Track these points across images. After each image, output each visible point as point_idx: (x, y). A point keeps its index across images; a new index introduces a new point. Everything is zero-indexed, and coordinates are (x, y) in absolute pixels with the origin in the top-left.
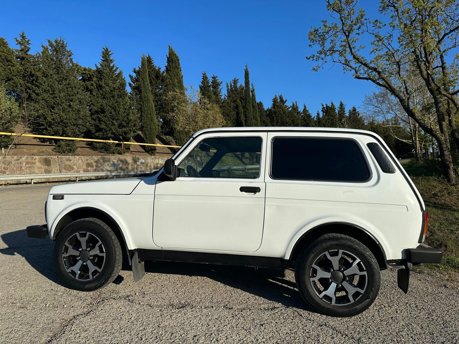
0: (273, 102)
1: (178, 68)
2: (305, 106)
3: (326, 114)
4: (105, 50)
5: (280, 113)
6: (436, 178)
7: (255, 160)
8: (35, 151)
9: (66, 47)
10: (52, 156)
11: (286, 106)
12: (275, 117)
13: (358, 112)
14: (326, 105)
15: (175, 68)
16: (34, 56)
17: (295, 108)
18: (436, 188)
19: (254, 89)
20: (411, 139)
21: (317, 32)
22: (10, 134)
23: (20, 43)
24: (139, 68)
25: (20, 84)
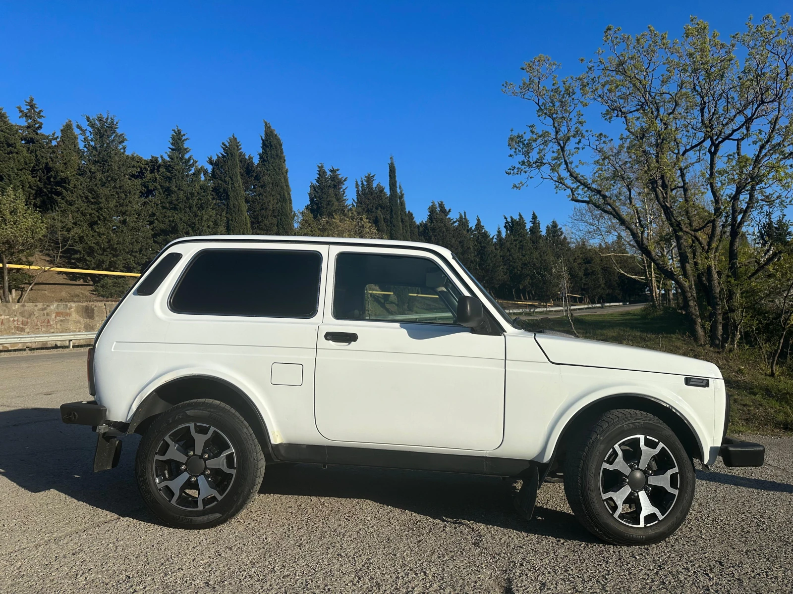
0: (429, 212)
1: (280, 158)
2: (479, 220)
3: (511, 232)
4: (176, 133)
5: (440, 231)
6: (680, 337)
7: (406, 307)
8: (64, 294)
9: (116, 128)
10: (96, 303)
11: (449, 218)
12: (433, 237)
13: (561, 229)
14: (511, 217)
15: (276, 157)
16: (49, 136)
17: (463, 222)
18: (680, 349)
19: (403, 194)
20: (644, 275)
21: (520, 139)
22: (28, 267)
23: (26, 115)
24: (218, 157)
25: (29, 183)
